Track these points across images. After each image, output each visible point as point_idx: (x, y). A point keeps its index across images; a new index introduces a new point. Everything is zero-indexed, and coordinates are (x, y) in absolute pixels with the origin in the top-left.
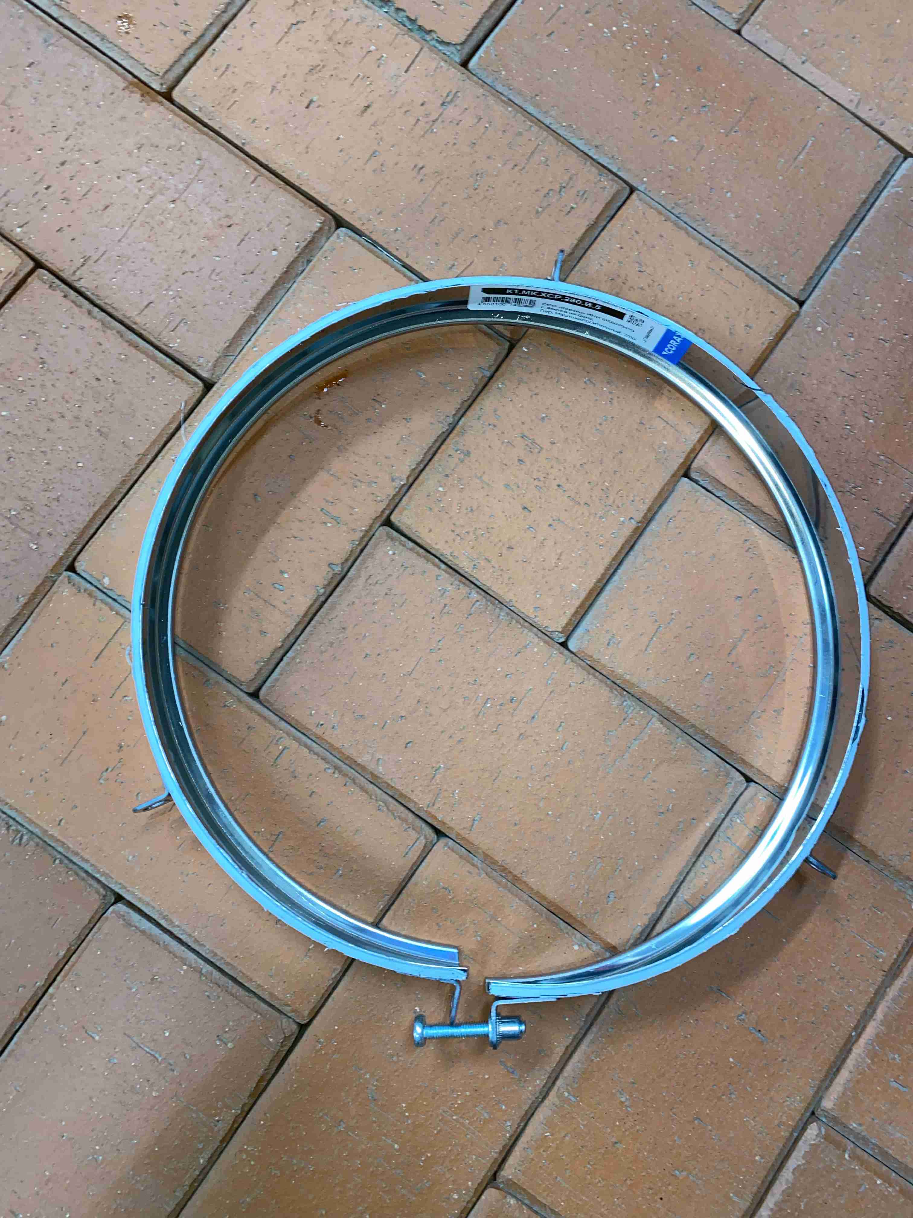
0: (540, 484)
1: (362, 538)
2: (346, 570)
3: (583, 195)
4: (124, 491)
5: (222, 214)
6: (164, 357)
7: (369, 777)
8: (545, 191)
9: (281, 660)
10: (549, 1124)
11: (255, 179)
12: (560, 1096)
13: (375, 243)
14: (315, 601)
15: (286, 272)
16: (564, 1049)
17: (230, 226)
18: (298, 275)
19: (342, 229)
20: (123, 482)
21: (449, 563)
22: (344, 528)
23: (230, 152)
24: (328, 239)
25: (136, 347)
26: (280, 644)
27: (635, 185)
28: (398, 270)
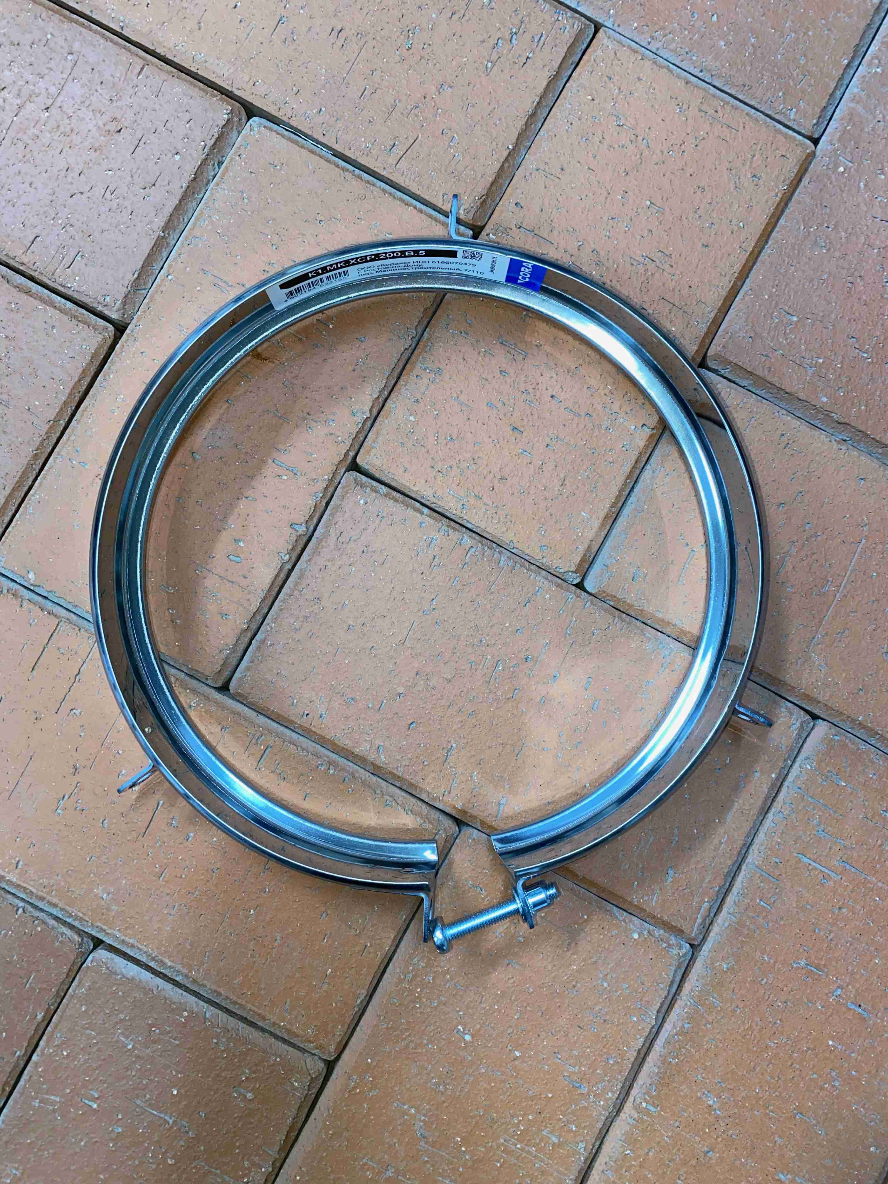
0: (530, 397)
1: (326, 489)
2: (311, 528)
3: (538, 41)
4: (37, 468)
5: (106, 117)
6: (63, 301)
7: (370, 768)
8: (493, 41)
9: (250, 644)
10: (629, 1140)
11: (142, 69)
12: (637, 1108)
13: (296, 131)
14: (281, 569)
15: (195, 179)
16: (635, 1054)
17: (119, 131)
18: (208, 183)
19: (254, 118)
20: (36, 456)
21: (433, 506)
22: (302, 479)
23: (106, 39)
24: (239, 133)
25: (28, 292)
26: (245, 626)
27: (600, 21)
28: (329, 161)
